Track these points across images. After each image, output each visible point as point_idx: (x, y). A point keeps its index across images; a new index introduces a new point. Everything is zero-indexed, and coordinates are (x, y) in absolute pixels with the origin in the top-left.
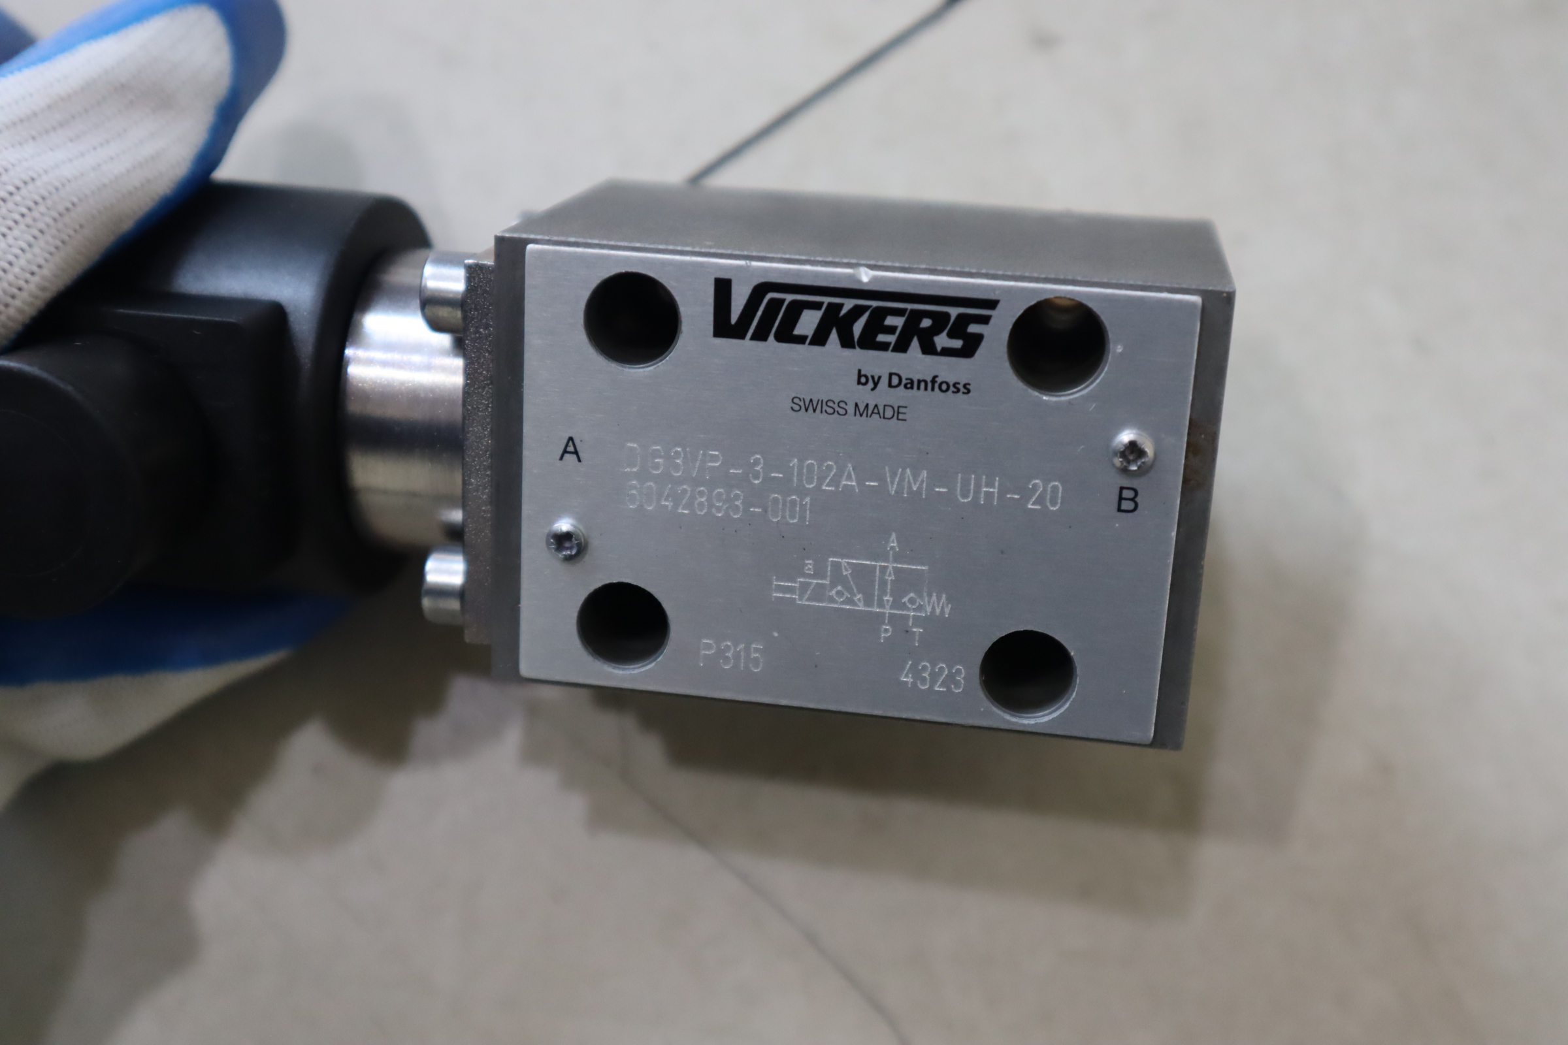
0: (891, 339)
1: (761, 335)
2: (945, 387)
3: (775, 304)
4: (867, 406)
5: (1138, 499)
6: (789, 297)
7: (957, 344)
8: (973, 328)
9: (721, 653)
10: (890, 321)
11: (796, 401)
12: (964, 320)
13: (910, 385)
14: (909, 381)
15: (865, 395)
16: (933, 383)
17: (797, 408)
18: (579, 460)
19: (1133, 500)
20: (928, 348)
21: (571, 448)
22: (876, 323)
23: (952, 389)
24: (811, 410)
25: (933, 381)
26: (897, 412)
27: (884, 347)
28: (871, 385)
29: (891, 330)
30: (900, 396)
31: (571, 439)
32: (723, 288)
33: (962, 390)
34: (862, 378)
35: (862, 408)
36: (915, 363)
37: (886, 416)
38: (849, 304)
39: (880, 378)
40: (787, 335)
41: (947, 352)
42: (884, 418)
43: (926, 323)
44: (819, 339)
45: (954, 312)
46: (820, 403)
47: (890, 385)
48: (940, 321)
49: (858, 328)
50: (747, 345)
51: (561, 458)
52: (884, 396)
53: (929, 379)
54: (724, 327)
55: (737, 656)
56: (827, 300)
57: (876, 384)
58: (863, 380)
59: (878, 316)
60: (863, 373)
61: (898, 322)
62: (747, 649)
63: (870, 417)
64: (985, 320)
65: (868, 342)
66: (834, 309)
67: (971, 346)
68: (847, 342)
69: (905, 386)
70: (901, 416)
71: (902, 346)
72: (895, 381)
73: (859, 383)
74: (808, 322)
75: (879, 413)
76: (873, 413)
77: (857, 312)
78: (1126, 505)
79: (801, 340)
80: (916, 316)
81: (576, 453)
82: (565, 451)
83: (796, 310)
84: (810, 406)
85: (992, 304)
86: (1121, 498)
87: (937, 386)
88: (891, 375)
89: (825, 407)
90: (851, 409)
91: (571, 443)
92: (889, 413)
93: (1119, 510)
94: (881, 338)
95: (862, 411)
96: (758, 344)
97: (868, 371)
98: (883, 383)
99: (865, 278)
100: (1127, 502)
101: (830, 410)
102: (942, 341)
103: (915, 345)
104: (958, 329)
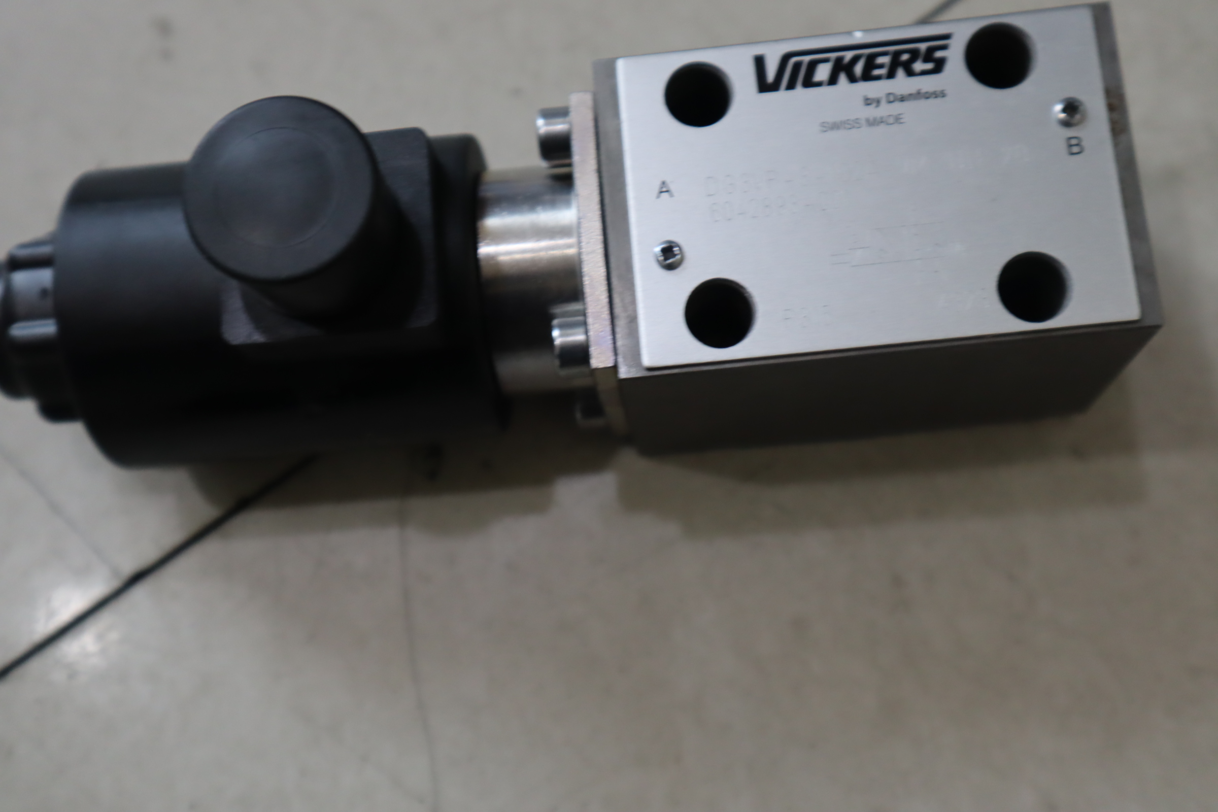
0: (883, 71)
1: (791, 86)
2: (927, 96)
3: (797, 66)
4: (875, 119)
5: (1083, 144)
6: (807, 59)
7: (929, 66)
8: (939, 54)
10: (881, 60)
11: (824, 125)
12: (931, 50)
13: (902, 99)
14: (902, 96)
15: (872, 112)
16: (919, 95)
17: (825, 129)
18: (671, 195)
19: (1077, 145)
20: (910, 73)
21: (664, 189)
22: (871, 64)
23: (933, 96)
24: (835, 128)
25: (919, 93)
26: (898, 119)
27: (878, 78)
28: (875, 104)
29: (881, 66)
30: (897, 107)
31: (664, 183)
32: (759, 62)
33: (940, 95)
34: (868, 102)
35: (871, 120)
36: (902, 83)
37: (890, 122)
38: (848, 55)
39: (880, 98)
40: (809, 83)
41: (924, 73)
42: (889, 124)
43: (905, 57)
44: (833, 80)
45: (923, 46)
46: (841, 124)
47: (889, 102)
48: (915, 55)
49: (858, 69)
50: (781, 96)
51: (658, 198)
52: (885, 110)
53: (915, 93)
54: (764, 87)
56: (833, 55)
57: (878, 102)
59: (871, 59)
60: (868, 97)
61: (884, 60)
62: (816, 311)
63: (879, 125)
64: (944, 47)
65: (867, 76)
66: (839, 60)
67: (939, 66)
68: (852, 79)
69: (900, 100)
70: (902, 121)
71: (891, 75)
72: (892, 98)
73: (867, 104)
74: (823, 72)
75: (884, 122)
76: (880, 122)
77: (855, 59)
78: (1075, 149)
79: (819, 84)
80: (896, 55)
81: (668, 191)
82: (661, 193)
83: (813, 66)
84: (835, 126)
85: (947, 37)
86: (1071, 146)
87: (922, 95)
88: (888, 95)
89: (845, 125)
90: (863, 122)
91: (664, 185)
92: (891, 120)
93: (1073, 154)
94: (877, 72)
95: (873, 123)
96: (791, 93)
97: (872, 95)
98: (883, 102)
99: (859, 37)
100: (1074, 147)
101: (849, 126)
102: (918, 66)
103: (900, 73)
104: (928, 57)
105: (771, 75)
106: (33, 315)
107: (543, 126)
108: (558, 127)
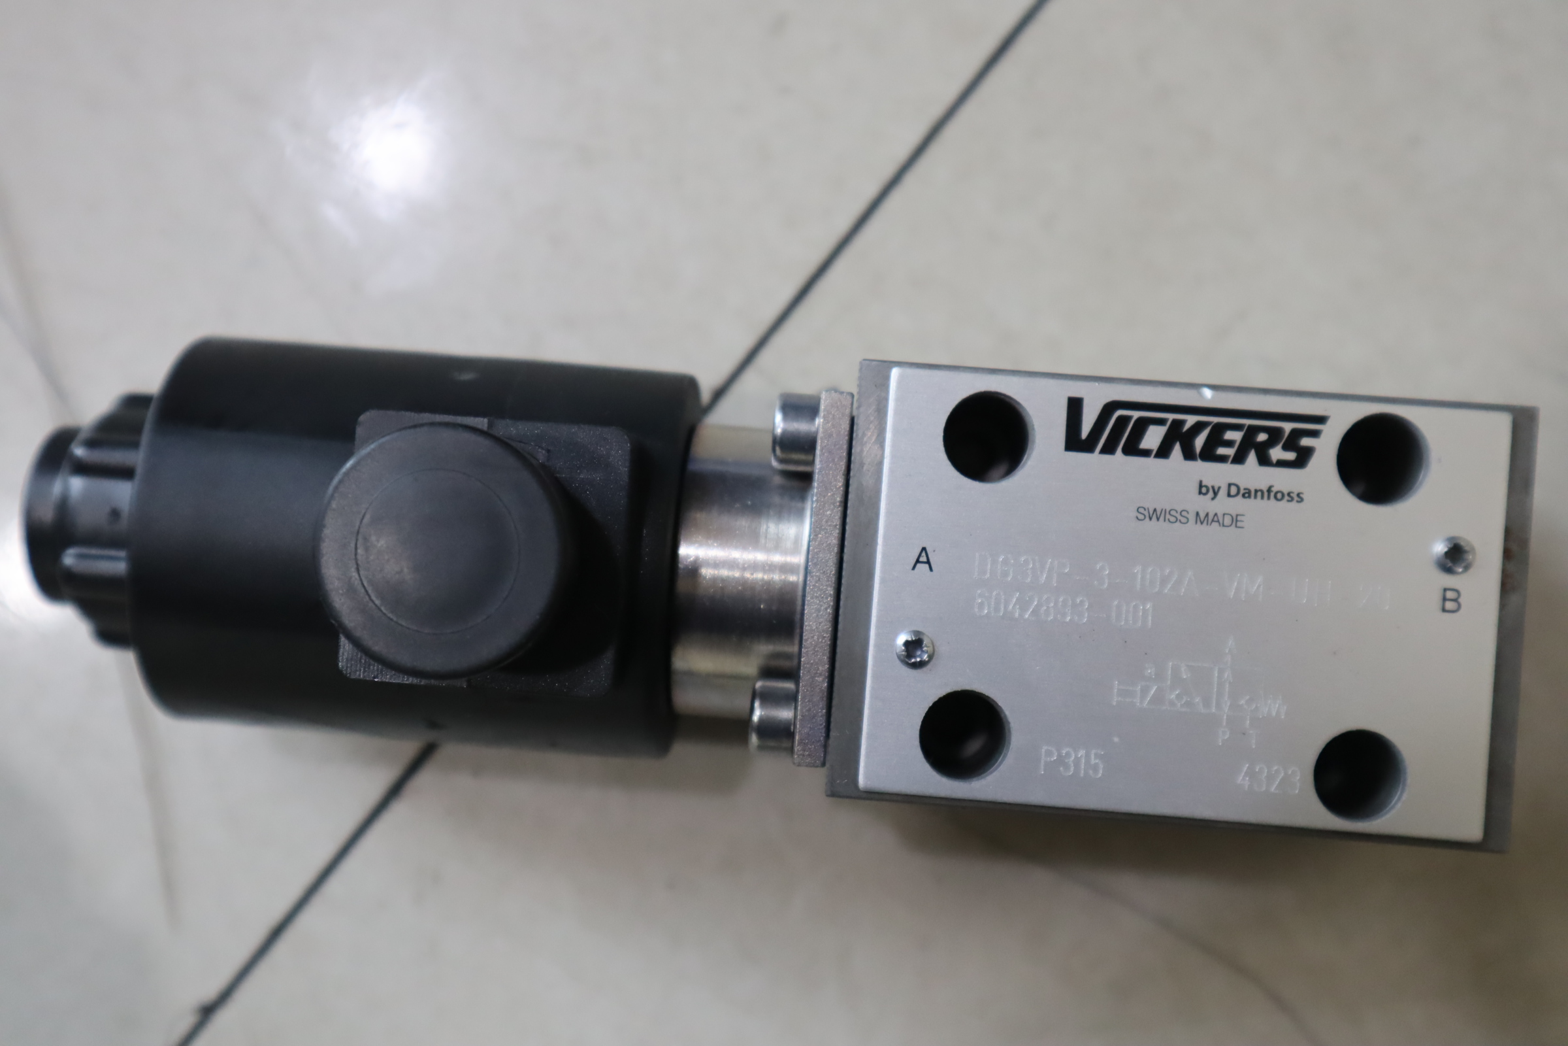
0: (1230, 452)
1: (1109, 449)
2: (1279, 496)
3: (1124, 421)
4: (1207, 515)
5: (1460, 600)
6: (1136, 414)
7: (1291, 456)
8: (1305, 442)
9: (1061, 761)
10: (1229, 435)
11: (1141, 510)
12: (1297, 434)
13: (1247, 494)
14: (1247, 491)
15: (1205, 504)
16: (1269, 493)
17: (1141, 517)
18: (931, 569)
19: (1455, 600)
20: (1264, 460)
21: (923, 558)
22: (1216, 438)
23: (1286, 498)
24: (1154, 518)
25: (1269, 491)
26: (1236, 521)
27: (1222, 459)
28: (1211, 494)
29: (1229, 444)
30: (1238, 505)
31: (924, 549)
32: (1075, 406)
33: (1296, 498)
34: (1202, 489)
35: (1202, 515)
36: (1251, 472)
37: (1226, 523)
39: (1219, 488)
40: (1133, 449)
41: (1281, 464)
42: (1223, 526)
43: (1262, 437)
44: (1163, 452)
45: (1288, 427)
46: (1163, 513)
47: (1229, 495)
48: (1275, 436)
50: (1095, 459)
51: (914, 568)
52: (1223, 505)
53: (1265, 490)
54: (1075, 442)
55: (1077, 762)
56: (1171, 417)
57: (1216, 494)
58: (1204, 490)
59: (1218, 431)
60: (1204, 484)
61: (1235, 436)
62: (1087, 756)
63: (1211, 525)
64: (1315, 434)
65: (1208, 455)
66: (1177, 424)
67: (1303, 458)
68: (1189, 455)
69: (1243, 496)
70: (1239, 524)
71: (1239, 459)
72: (1234, 490)
73: (1200, 493)
74: (1153, 438)
75: (1218, 521)
76: (1213, 521)
77: (1199, 427)
78: (1450, 605)
79: (1146, 453)
80: (1252, 431)
81: (928, 562)
82: (918, 561)
83: (1141, 426)
84: (1155, 515)
85: (1321, 420)
86: (1445, 599)
87: (1272, 495)
88: (1230, 485)
89: (1168, 516)
90: (1192, 517)
91: (924, 554)
92: (1227, 520)
93: (1444, 610)
94: (1221, 451)
95: (1203, 519)
96: (1107, 458)
97: (1208, 482)
98: (1222, 493)
99: (1208, 397)
100: (1450, 602)
101: (1173, 519)
102: (1277, 453)
103: (1252, 457)
104: (1291, 443)
105: (1086, 429)
106: (94, 539)
107: (779, 424)
108: (801, 427)
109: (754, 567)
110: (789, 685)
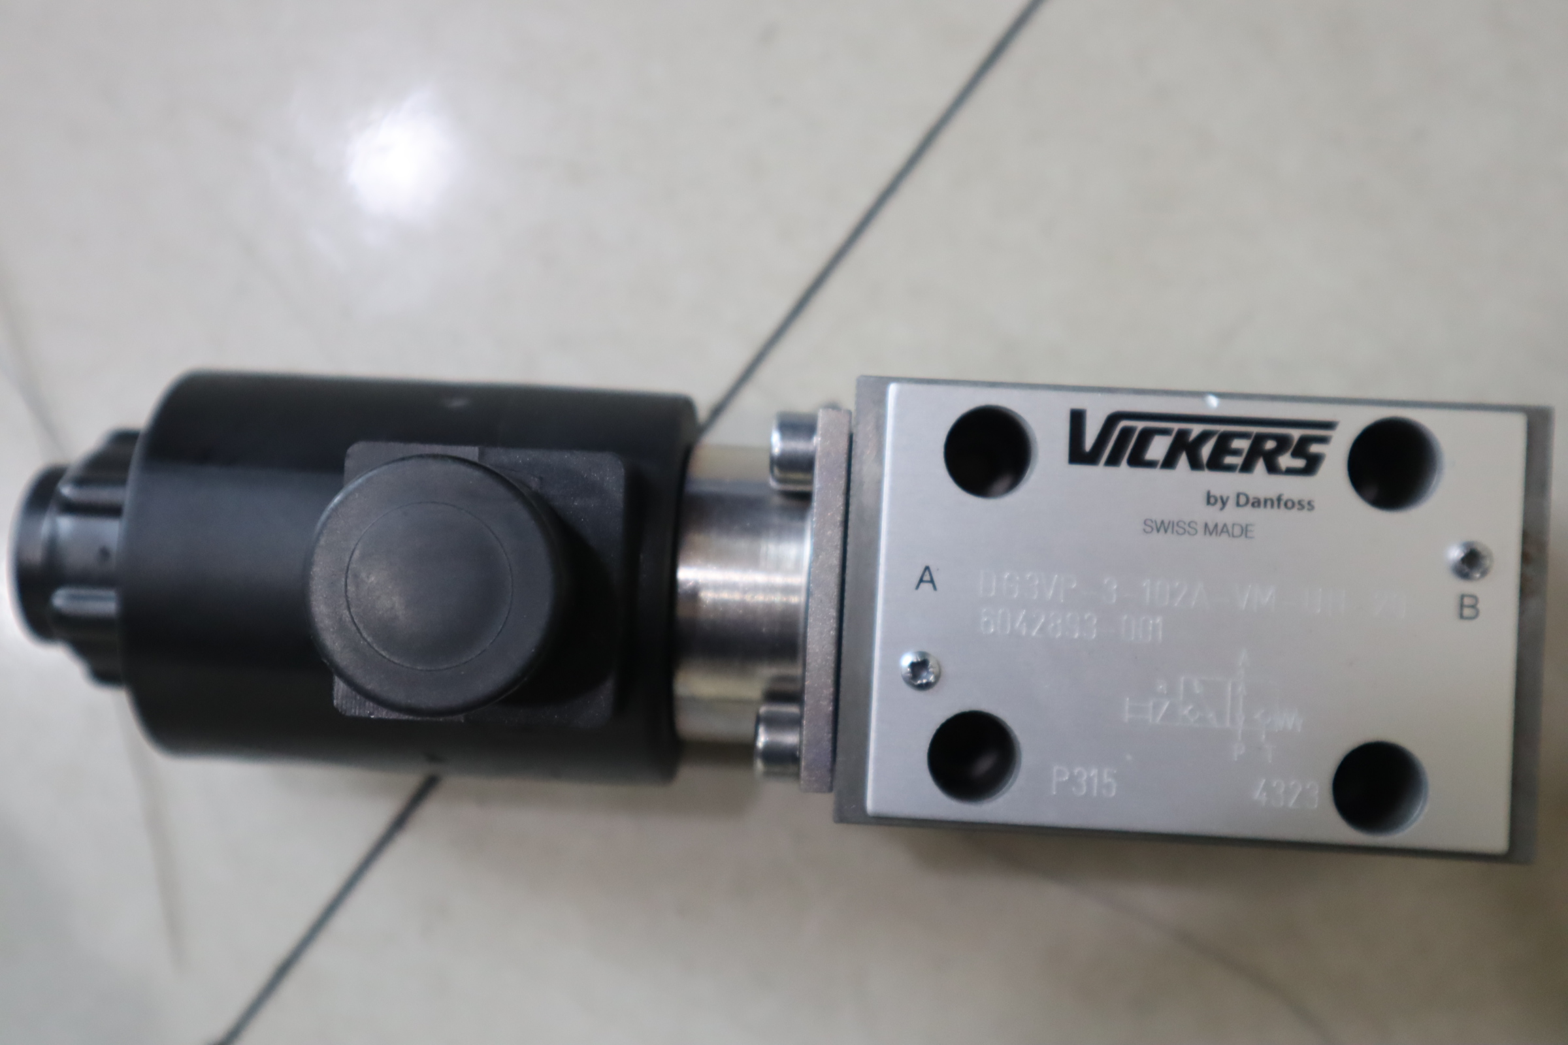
0: (1237, 461)
1: (1113, 461)
2: (1289, 505)
3: (1126, 433)
4: (1216, 526)
5: (1479, 606)
6: (1140, 425)
7: (1300, 463)
8: (1315, 448)
9: (1073, 780)
10: (1237, 444)
11: (1149, 523)
12: (1305, 441)
13: (1256, 503)
14: (1255, 500)
15: (1214, 515)
16: (1278, 502)
17: (1148, 529)
18: (935, 588)
19: (1471, 606)
20: (1272, 468)
21: (927, 577)
22: (1223, 446)
23: (1297, 506)
24: (1162, 530)
25: (1279, 499)
26: (1245, 531)
27: (1230, 468)
28: (1219, 504)
29: (1236, 452)
30: (1247, 515)
31: (927, 568)
32: (1077, 419)
33: (1307, 506)
34: (1210, 499)
35: (1211, 526)
36: (1259, 481)
37: (1235, 534)
38: (1196, 429)
39: (1228, 498)
40: (1137, 460)
41: (1291, 471)
42: (1233, 536)
43: (1270, 445)
46: (1171, 525)
47: (1238, 504)
48: (1283, 443)
49: (1206, 451)
50: (1098, 473)
51: (918, 587)
52: (1231, 515)
53: (1275, 499)
54: (1078, 455)
55: (1089, 781)
56: (1176, 427)
57: (1224, 503)
58: (1212, 500)
59: (1225, 439)
60: (1212, 493)
61: (1242, 444)
62: (1100, 775)
63: (1220, 535)
64: (1323, 440)
65: (1215, 464)
66: (1182, 435)
67: (1312, 465)
68: (1195, 464)
69: (1253, 505)
70: (1250, 534)
71: (1247, 467)
72: (1243, 500)
73: (1208, 502)
74: (1158, 448)
75: (1228, 532)
76: (1222, 531)
77: (1204, 437)
78: (1467, 612)
79: (1151, 464)
80: (1259, 440)
81: (932, 581)
82: (921, 581)
83: (1146, 437)
84: (1162, 527)
85: (1329, 425)
86: (1462, 606)
87: (1282, 503)
88: (1238, 496)
89: (1176, 528)
90: (1201, 529)
91: (927, 573)
92: (1237, 531)
93: (1462, 617)
94: (1229, 460)
95: (1211, 530)
96: (1111, 470)
97: (1216, 492)
98: (1231, 503)
99: (1213, 405)
100: (1467, 608)
101: (1181, 531)
102: (1286, 460)
103: (1260, 466)
104: (1300, 450)
105: (1089, 441)
106: (85, 579)
107: (777, 443)
108: (799, 446)
109: (755, 588)
110: (793, 709)
